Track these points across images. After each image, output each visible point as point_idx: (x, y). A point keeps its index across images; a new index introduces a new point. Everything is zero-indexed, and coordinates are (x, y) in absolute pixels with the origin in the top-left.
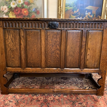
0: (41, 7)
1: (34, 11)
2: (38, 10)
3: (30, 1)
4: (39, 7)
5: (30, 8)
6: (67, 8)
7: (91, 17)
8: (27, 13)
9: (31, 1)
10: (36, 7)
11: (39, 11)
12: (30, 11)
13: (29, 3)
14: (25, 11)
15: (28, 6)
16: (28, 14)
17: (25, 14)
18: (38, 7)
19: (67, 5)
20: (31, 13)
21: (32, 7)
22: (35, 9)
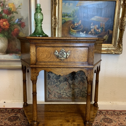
0: (27, 18)
1: (17, 23)
2: (22, 21)
3: (11, 9)
4: (25, 18)
5: (11, 18)
6: (65, 19)
7: (98, 31)
8: (7, 25)
9: (13, 9)
10: (20, 18)
11: (24, 23)
12: (12, 22)
13: (10, 11)
14: (4, 23)
15: (9, 16)
16: (8, 27)
17: (5, 27)
18: (23, 17)
19: (64, 15)
20: (13, 25)
21: (14, 17)
22: (19, 20)
